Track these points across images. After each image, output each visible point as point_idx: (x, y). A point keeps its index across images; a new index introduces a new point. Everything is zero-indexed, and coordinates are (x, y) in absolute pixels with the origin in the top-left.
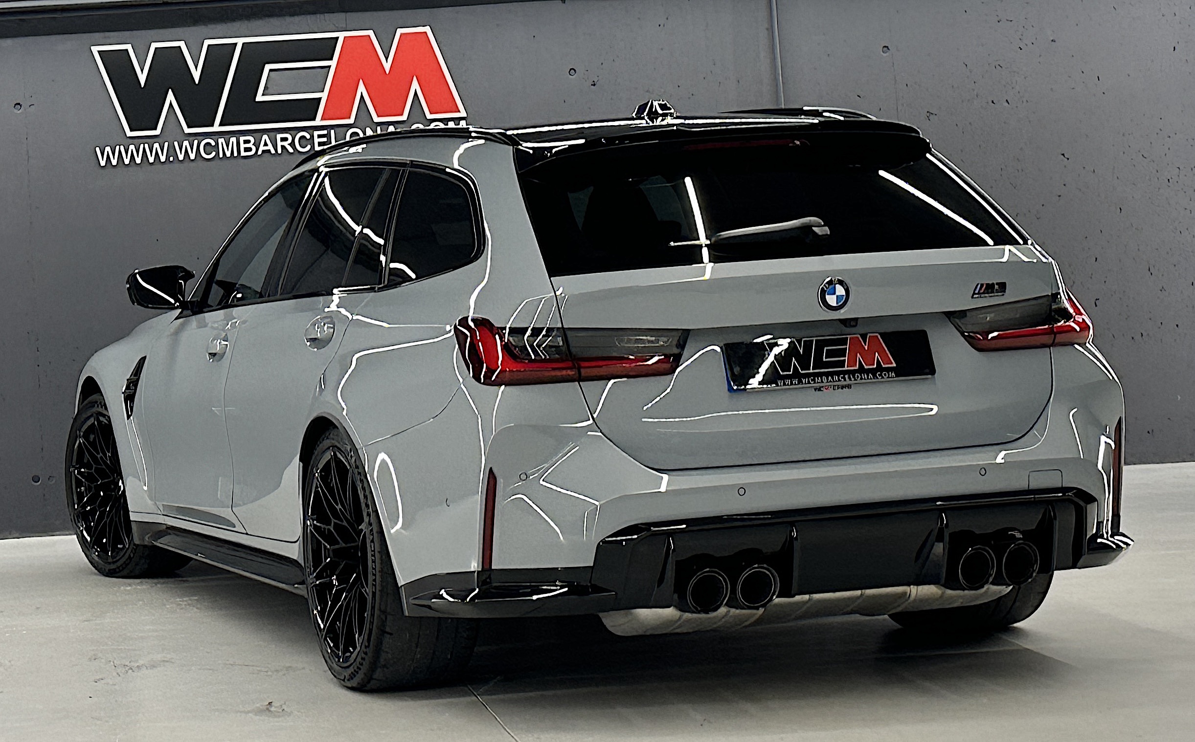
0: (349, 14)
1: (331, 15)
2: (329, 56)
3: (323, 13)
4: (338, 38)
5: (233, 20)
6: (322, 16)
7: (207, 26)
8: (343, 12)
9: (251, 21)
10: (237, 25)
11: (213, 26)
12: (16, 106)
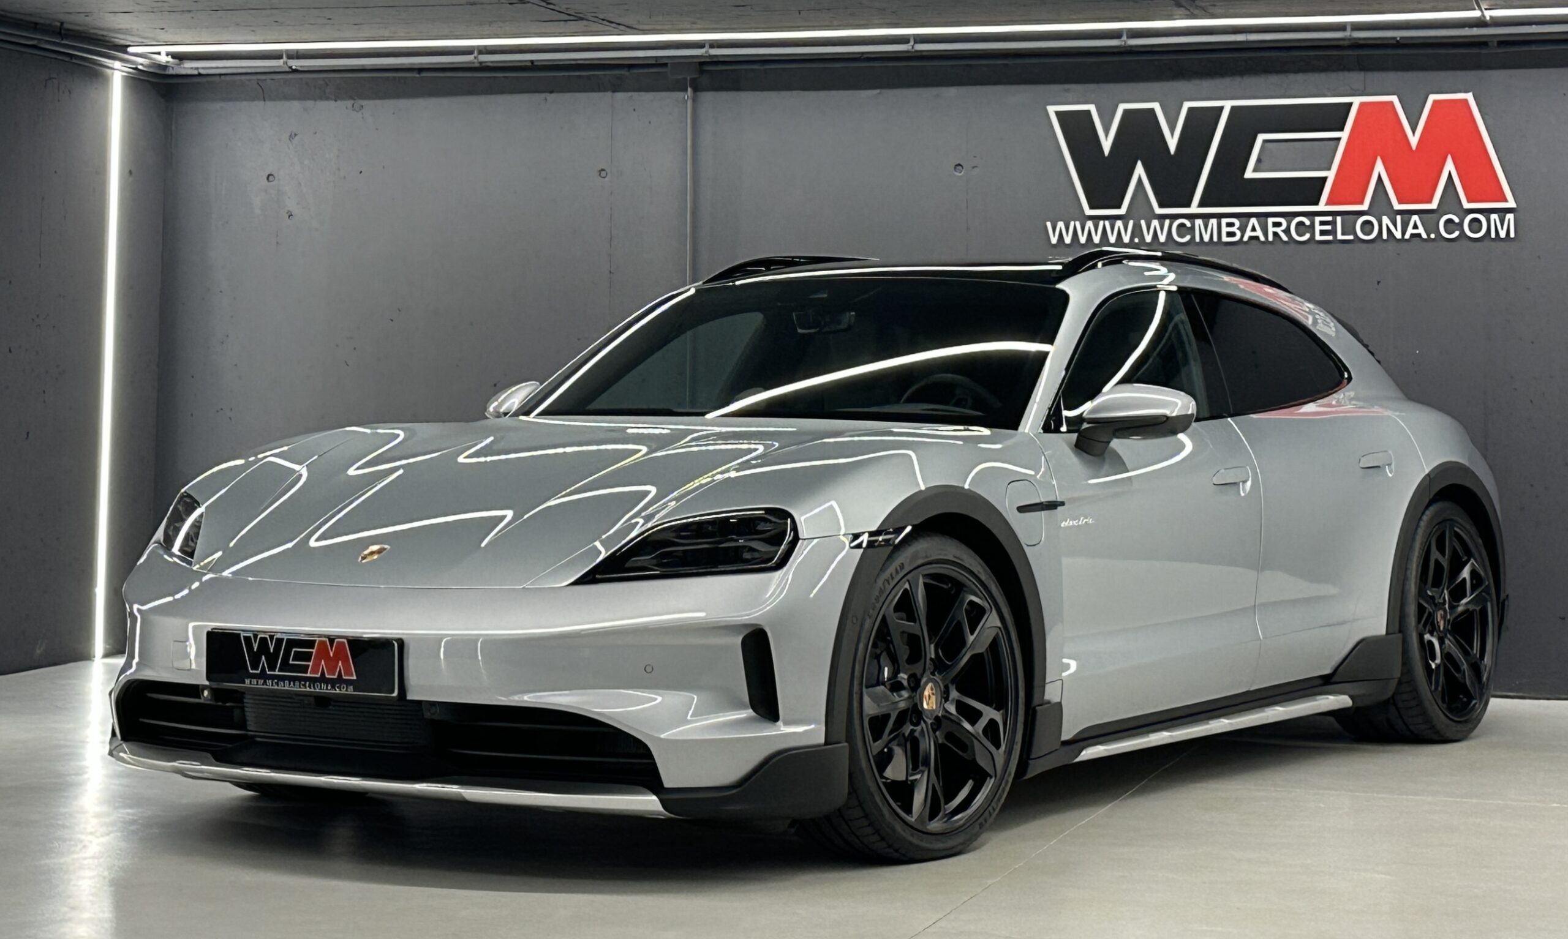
0: (1369, 73)
1: (1346, 74)
3: (1336, 71)
5: (1222, 75)
6: (1334, 74)
7: (1189, 80)
8: (1361, 70)
9: (1246, 77)
11: (1196, 83)
12: (958, 167)
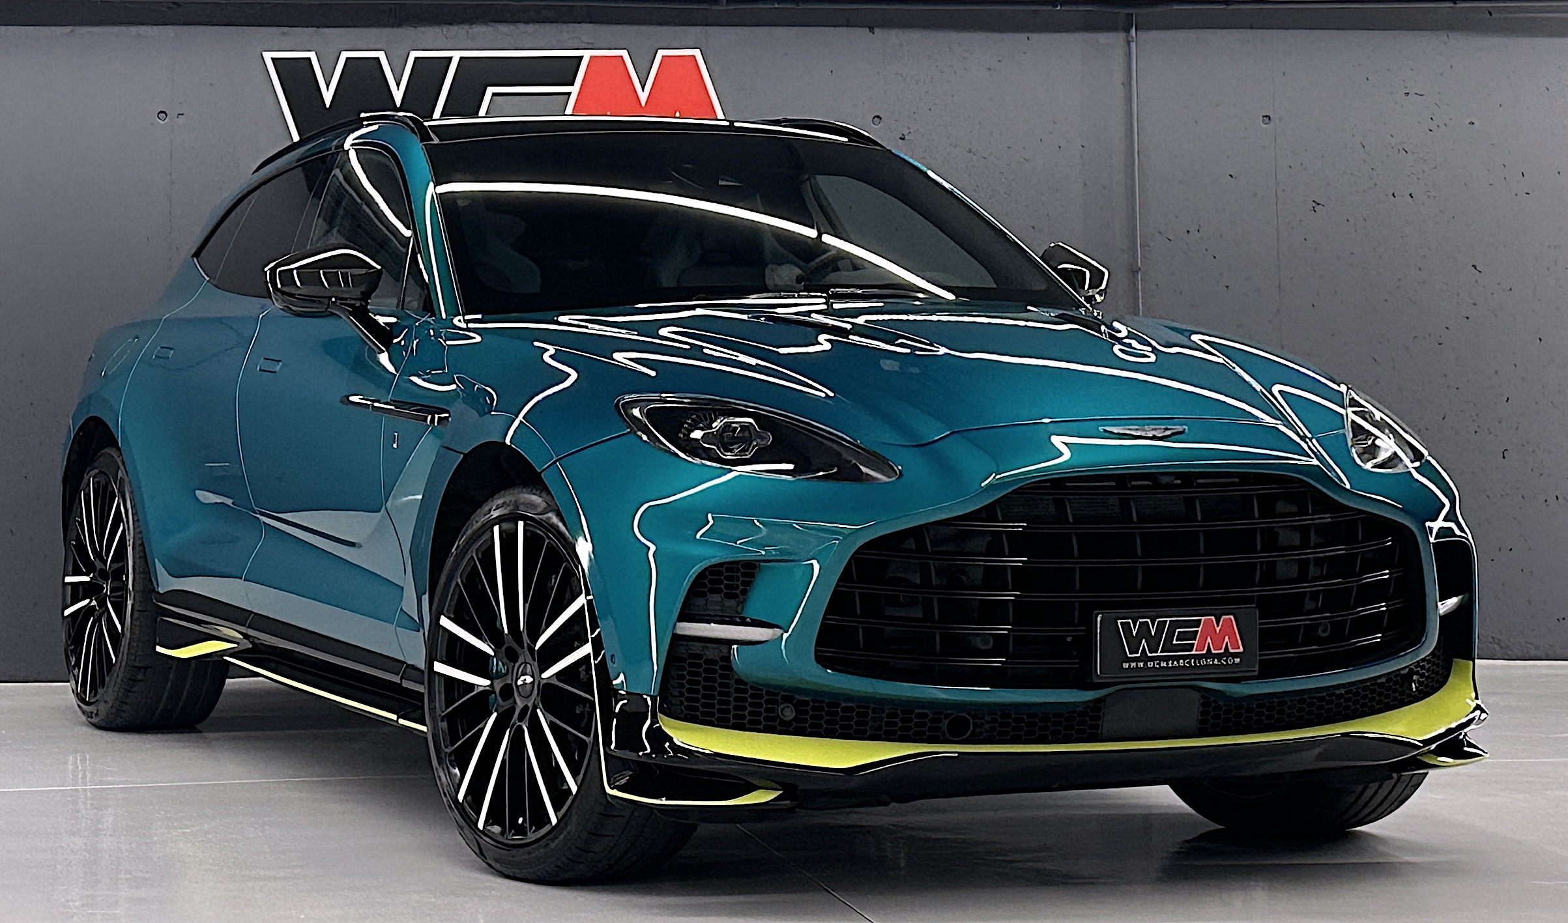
0: (597, 27)
1: (577, 26)
2: (571, 78)
3: (564, 22)
4: (582, 57)
5: (450, 24)
6: (564, 26)
7: (415, 27)
8: (591, 23)
9: (474, 26)
10: (454, 29)
11: (423, 29)
12: (160, 115)
